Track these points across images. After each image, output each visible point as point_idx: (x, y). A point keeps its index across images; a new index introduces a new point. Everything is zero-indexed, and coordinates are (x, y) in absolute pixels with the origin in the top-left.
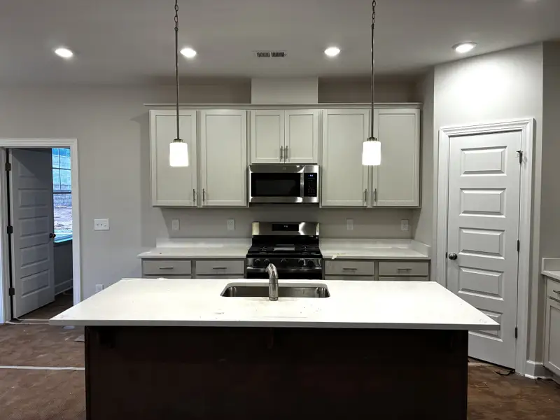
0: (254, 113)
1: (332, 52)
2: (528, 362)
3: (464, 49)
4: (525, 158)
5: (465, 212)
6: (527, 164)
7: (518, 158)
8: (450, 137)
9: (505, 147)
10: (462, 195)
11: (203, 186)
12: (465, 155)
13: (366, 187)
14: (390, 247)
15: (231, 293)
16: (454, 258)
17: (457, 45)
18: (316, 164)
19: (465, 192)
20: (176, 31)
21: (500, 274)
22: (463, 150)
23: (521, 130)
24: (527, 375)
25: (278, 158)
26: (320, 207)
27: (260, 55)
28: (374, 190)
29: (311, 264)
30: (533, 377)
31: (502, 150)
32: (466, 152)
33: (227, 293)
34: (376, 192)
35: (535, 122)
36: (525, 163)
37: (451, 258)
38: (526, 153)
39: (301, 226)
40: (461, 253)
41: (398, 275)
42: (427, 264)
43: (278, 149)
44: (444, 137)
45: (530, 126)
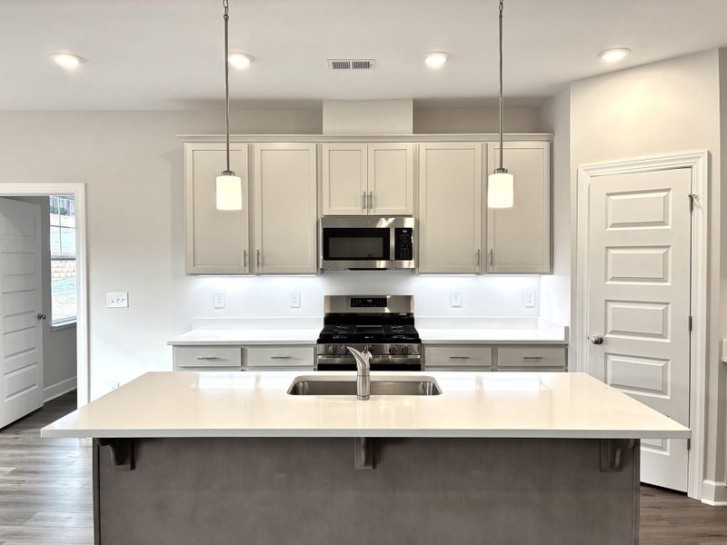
0: (326, 147)
1: (436, 61)
2: (706, 482)
3: (613, 57)
4: (698, 205)
5: (613, 279)
7: (689, 202)
8: (592, 177)
9: (669, 190)
10: (609, 256)
11: (257, 247)
12: (612, 201)
13: (478, 247)
15: (301, 391)
16: (600, 341)
17: (601, 54)
18: (410, 216)
19: (614, 252)
20: (226, 20)
21: (665, 363)
22: (609, 194)
23: (691, 167)
24: (704, 501)
25: (360, 208)
27: (337, 65)
28: (489, 251)
29: (405, 352)
30: (712, 503)
31: (664, 194)
32: (613, 197)
33: (295, 391)
34: (491, 253)
35: (710, 155)
36: (698, 211)
37: (596, 342)
38: (698, 197)
40: (607, 336)
41: (523, 365)
42: (563, 350)
43: (359, 196)
44: (582, 174)
45: (703, 162)
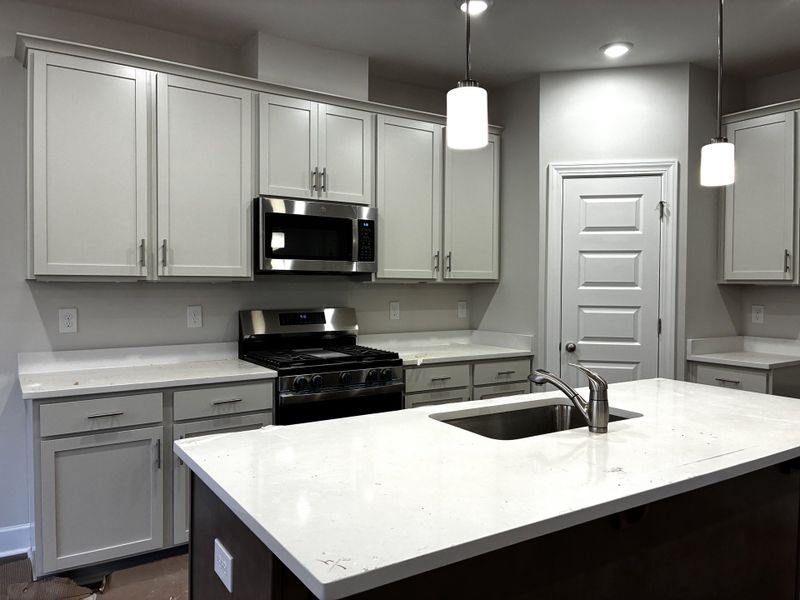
0: (265, 98)
3: (616, 52)
4: (668, 211)
5: (586, 284)
6: (670, 218)
7: (658, 212)
8: (564, 177)
9: (640, 196)
10: (582, 262)
11: (164, 234)
12: (586, 204)
13: (437, 248)
14: (446, 343)
16: (572, 350)
17: (606, 46)
19: (586, 256)
21: (635, 365)
22: (582, 197)
23: (660, 175)
25: (308, 189)
26: (373, 280)
31: (636, 200)
32: (585, 200)
35: (679, 165)
36: (668, 220)
38: (668, 205)
39: (329, 313)
40: (580, 342)
42: (529, 362)
43: (305, 172)
44: (555, 176)
45: (673, 170)
